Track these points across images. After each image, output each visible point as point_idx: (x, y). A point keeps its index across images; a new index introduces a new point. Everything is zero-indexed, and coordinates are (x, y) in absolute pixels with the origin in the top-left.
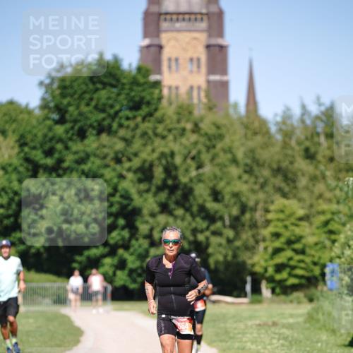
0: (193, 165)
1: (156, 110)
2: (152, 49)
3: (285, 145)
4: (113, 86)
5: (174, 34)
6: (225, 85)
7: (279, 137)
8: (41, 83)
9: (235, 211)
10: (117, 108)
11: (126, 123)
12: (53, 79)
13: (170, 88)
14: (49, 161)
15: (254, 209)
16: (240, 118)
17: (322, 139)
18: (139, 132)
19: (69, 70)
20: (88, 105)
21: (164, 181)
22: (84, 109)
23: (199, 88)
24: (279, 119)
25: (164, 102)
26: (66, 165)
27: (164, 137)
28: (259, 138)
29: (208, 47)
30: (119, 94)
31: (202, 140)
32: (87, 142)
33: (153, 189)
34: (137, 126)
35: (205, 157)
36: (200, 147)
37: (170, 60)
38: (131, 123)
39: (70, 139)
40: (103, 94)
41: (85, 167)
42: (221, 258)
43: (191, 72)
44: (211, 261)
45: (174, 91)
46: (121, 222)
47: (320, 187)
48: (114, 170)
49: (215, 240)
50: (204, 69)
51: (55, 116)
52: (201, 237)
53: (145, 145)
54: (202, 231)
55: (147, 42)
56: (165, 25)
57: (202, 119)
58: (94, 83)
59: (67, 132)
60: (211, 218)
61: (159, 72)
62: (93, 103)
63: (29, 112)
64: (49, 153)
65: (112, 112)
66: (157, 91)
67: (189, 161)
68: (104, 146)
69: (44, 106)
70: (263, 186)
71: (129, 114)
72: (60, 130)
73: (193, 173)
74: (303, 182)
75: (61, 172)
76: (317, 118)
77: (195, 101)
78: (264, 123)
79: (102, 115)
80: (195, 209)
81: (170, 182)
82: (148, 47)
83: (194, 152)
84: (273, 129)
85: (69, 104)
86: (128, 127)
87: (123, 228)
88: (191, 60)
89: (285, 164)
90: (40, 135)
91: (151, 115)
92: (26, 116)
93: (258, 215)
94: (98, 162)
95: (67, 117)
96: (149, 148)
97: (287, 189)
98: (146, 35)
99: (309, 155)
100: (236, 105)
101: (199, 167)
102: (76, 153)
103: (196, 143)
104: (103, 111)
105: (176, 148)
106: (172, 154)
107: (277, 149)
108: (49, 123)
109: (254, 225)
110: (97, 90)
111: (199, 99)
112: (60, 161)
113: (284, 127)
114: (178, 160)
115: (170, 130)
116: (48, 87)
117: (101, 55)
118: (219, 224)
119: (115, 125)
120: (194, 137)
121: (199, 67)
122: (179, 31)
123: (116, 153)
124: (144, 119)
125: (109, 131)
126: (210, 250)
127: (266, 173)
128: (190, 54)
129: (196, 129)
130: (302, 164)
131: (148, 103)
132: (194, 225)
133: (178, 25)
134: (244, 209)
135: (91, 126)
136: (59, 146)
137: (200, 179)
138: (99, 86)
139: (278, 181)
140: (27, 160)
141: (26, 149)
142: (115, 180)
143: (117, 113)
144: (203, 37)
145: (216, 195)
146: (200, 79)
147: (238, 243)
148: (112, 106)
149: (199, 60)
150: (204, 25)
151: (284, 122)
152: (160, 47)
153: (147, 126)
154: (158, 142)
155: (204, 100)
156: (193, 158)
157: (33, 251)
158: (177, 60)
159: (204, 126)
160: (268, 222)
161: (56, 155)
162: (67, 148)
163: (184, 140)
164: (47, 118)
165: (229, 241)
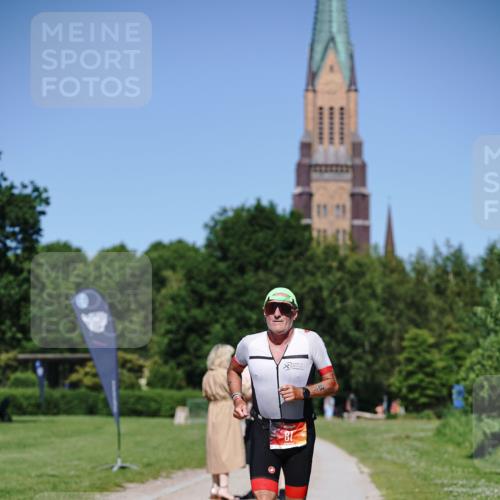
0: (338, 298)
1: (307, 249)
2: (304, 197)
3: (419, 282)
4: (269, 228)
5: (323, 184)
6: (366, 230)
7: (413, 275)
8: (206, 226)
9: (374, 339)
10: (273, 247)
11: (280, 261)
12: (216, 222)
13: (319, 231)
14: (213, 293)
15: (391, 338)
16: (379, 259)
17: (451, 277)
18: (291, 269)
19: (230, 214)
20: (247, 244)
21: (313, 311)
22: (244, 248)
23: (344, 232)
24: (413, 259)
25: (314, 244)
26: (228, 296)
27: (313, 274)
28: (395, 276)
29: (353, 195)
30: (274, 236)
31: (347, 276)
32: (246, 277)
33: (303, 319)
34: (290, 264)
35: (349, 291)
36: (344, 282)
37: (319, 206)
38: (285, 261)
39: (233, 275)
40: (261, 235)
41: (245, 299)
42: (361, 379)
43: (338, 217)
44: (353, 382)
45: (322, 234)
47: (448, 319)
49: (356, 364)
50: (348, 214)
51: (218, 254)
52: (344, 361)
53: (296, 280)
54: (345, 356)
55: (299, 190)
56: (315, 175)
57: (346, 258)
58: (252, 225)
59: (228, 267)
60: (354, 344)
61: (309, 216)
62: (251, 244)
63: (194, 249)
64: (213, 286)
65: (268, 251)
66: (307, 234)
67: (335, 295)
68: (260, 281)
69: (209, 245)
70: (399, 317)
71: (283, 253)
72: (222, 266)
73: (338, 305)
74: (434, 314)
75: (223, 303)
76: (447, 259)
77: (341, 242)
78: (400, 262)
79: (258, 254)
80: (339, 336)
81: (318, 313)
82: (300, 195)
83: (339, 287)
84: (408, 268)
85: (231, 244)
86: (281, 264)
88: (338, 207)
89: (417, 299)
90: (205, 269)
91: (301, 254)
92: (192, 254)
93: (394, 343)
95: (230, 255)
96: (300, 284)
97: (419, 320)
98: (299, 183)
99: (440, 291)
100: (376, 247)
101: (344, 300)
102: (236, 286)
103: (340, 280)
104: (260, 250)
105: (323, 283)
106: (320, 289)
107: (411, 285)
108: (213, 260)
109: (390, 351)
110: (255, 232)
111: (344, 241)
112: (222, 293)
113: (418, 267)
114: (325, 294)
115: (318, 268)
116: (212, 229)
117: (259, 201)
118: (360, 350)
119: (270, 263)
120: (339, 275)
121: (344, 211)
122: (327, 181)
124: (296, 258)
125: (266, 268)
126: (353, 372)
127: (401, 306)
128: (336, 201)
129: (341, 267)
130: (432, 299)
131: (300, 244)
132: (338, 350)
133: (327, 176)
134: (382, 336)
135: (250, 263)
136: (222, 280)
137: (343, 311)
138: (257, 228)
139: (412, 313)
140: (194, 292)
141: (193, 282)
143: (272, 252)
144: (348, 187)
145: (358, 325)
146: (345, 224)
147: (376, 367)
148: (268, 246)
149: (344, 207)
150: (349, 176)
151: (418, 262)
152: (310, 195)
153: (299, 264)
154: (308, 278)
155: (348, 242)
156: (338, 293)
158: (325, 207)
159: (349, 264)
160: (403, 349)
161: (219, 289)
162: (229, 282)
163: (330, 277)
164: (211, 255)
165: (369, 365)
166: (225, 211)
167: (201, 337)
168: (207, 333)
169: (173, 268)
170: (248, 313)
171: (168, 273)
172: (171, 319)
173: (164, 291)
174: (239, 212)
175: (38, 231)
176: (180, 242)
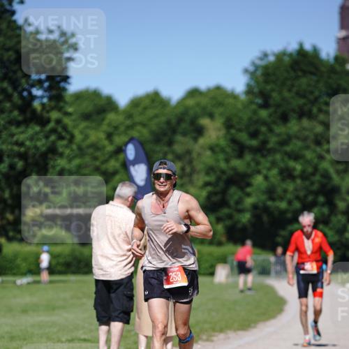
2: (348, 41)
4: (312, 74)
8: (246, 71)
10: (317, 93)
12: (257, 67)
14: (254, 143)
19: (272, 58)
20: (290, 91)
22: (286, 94)
26: (271, 145)
30: (318, 81)
32: (289, 125)
39: (274, 123)
40: (304, 81)
41: (288, 148)
46: (321, 199)
48: (315, 151)
51: (259, 101)
55: (343, 34)
58: (295, 71)
59: (270, 115)
62: (295, 89)
63: (234, 96)
64: (254, 135)
65: (311, 97)
68: (304, 129)
69: (249, 91)
72: (264, 114)
75: (265, 153)
79: (302, 101)
82: (344, 39)
85: (273, 90)
87: (323, 205)
90: (245, 118)
92: (231, 100)
94: (299, 144)
95: (271, 102)
98: (343, 27)
102: (279, 135)
104: (304, 96)
108: (254, 107)
110: (297, 77)
112: (265, 142)
116: (252, 75)
117: (301, 45)
119: (315, 110)
123: (316, 135)
125: (310, 116)
135: (293, 110)
136: (264, 129)
138: (300, 73)
140: (234, 141)
141: (233, 131)
142: (316, 161)
143: (316, 99)
148: (312, 93)
157: (239, 226)
161: (261, 137)
162: (271, 130)
164: (252, 102)
166: (266, 55)
167: (242, 189)
168: (249, 185)
169: (211, 116)
170: (292, 164)
171: (205, 121)
172: (210, 170)
173: (201, 141)
174: (280, 56)
175: (66, 79)
176: (218, 88)
